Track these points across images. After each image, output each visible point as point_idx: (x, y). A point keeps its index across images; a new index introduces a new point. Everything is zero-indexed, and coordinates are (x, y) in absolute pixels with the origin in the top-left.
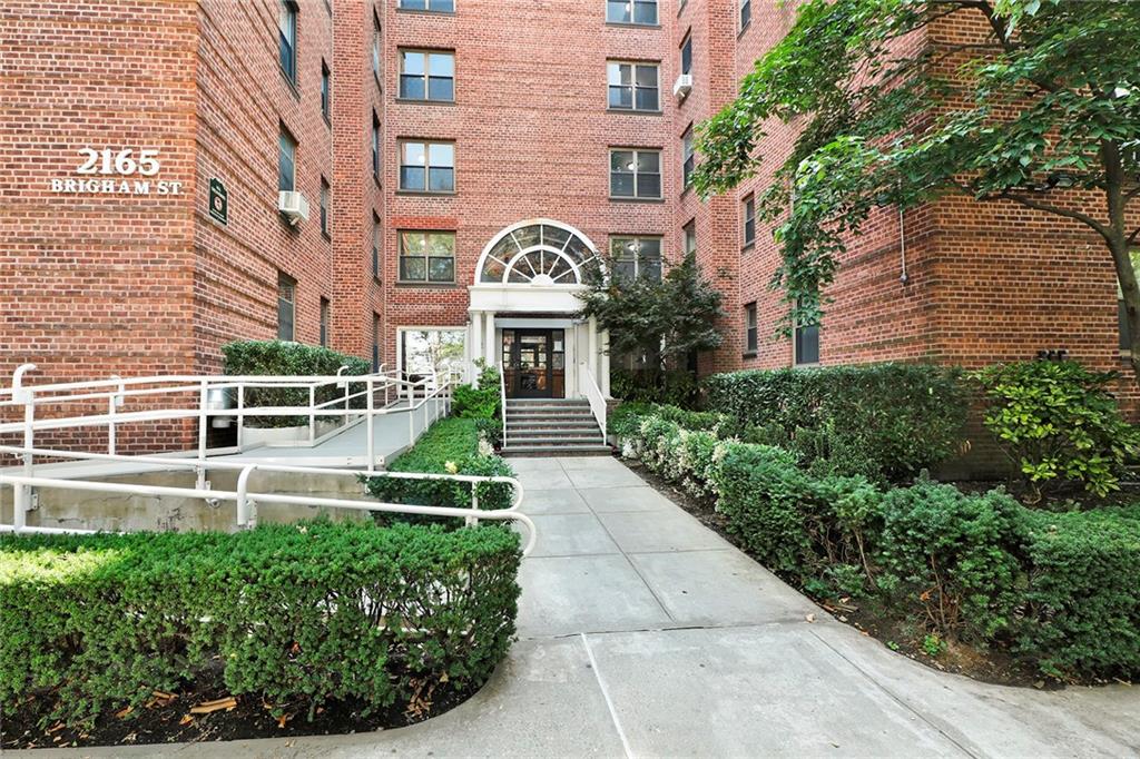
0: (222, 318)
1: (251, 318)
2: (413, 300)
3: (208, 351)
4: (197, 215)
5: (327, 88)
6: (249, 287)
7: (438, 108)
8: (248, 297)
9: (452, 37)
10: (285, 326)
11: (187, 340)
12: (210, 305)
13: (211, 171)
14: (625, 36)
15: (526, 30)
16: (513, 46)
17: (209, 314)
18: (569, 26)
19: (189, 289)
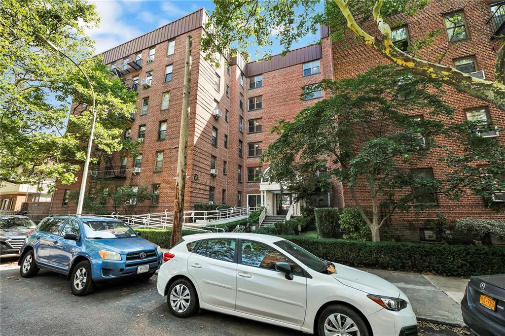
0: (196, 199)
1: (202, 198)
2: (251, 187)
3: (192, 205)
4: (192, 182)
5: (227, 140)
6: (202, 192)
7: (258, 134)
8: (202, 194)
9: (261, 115)
10: (211, 198)
11: (189, 204)
12: (193, 197)
13: (195, 172)
14: (311, 103)
15: (281, 108)
16: (277, 113)
17: (193, 198)
18: (293, 104)
19: (190, 195)
